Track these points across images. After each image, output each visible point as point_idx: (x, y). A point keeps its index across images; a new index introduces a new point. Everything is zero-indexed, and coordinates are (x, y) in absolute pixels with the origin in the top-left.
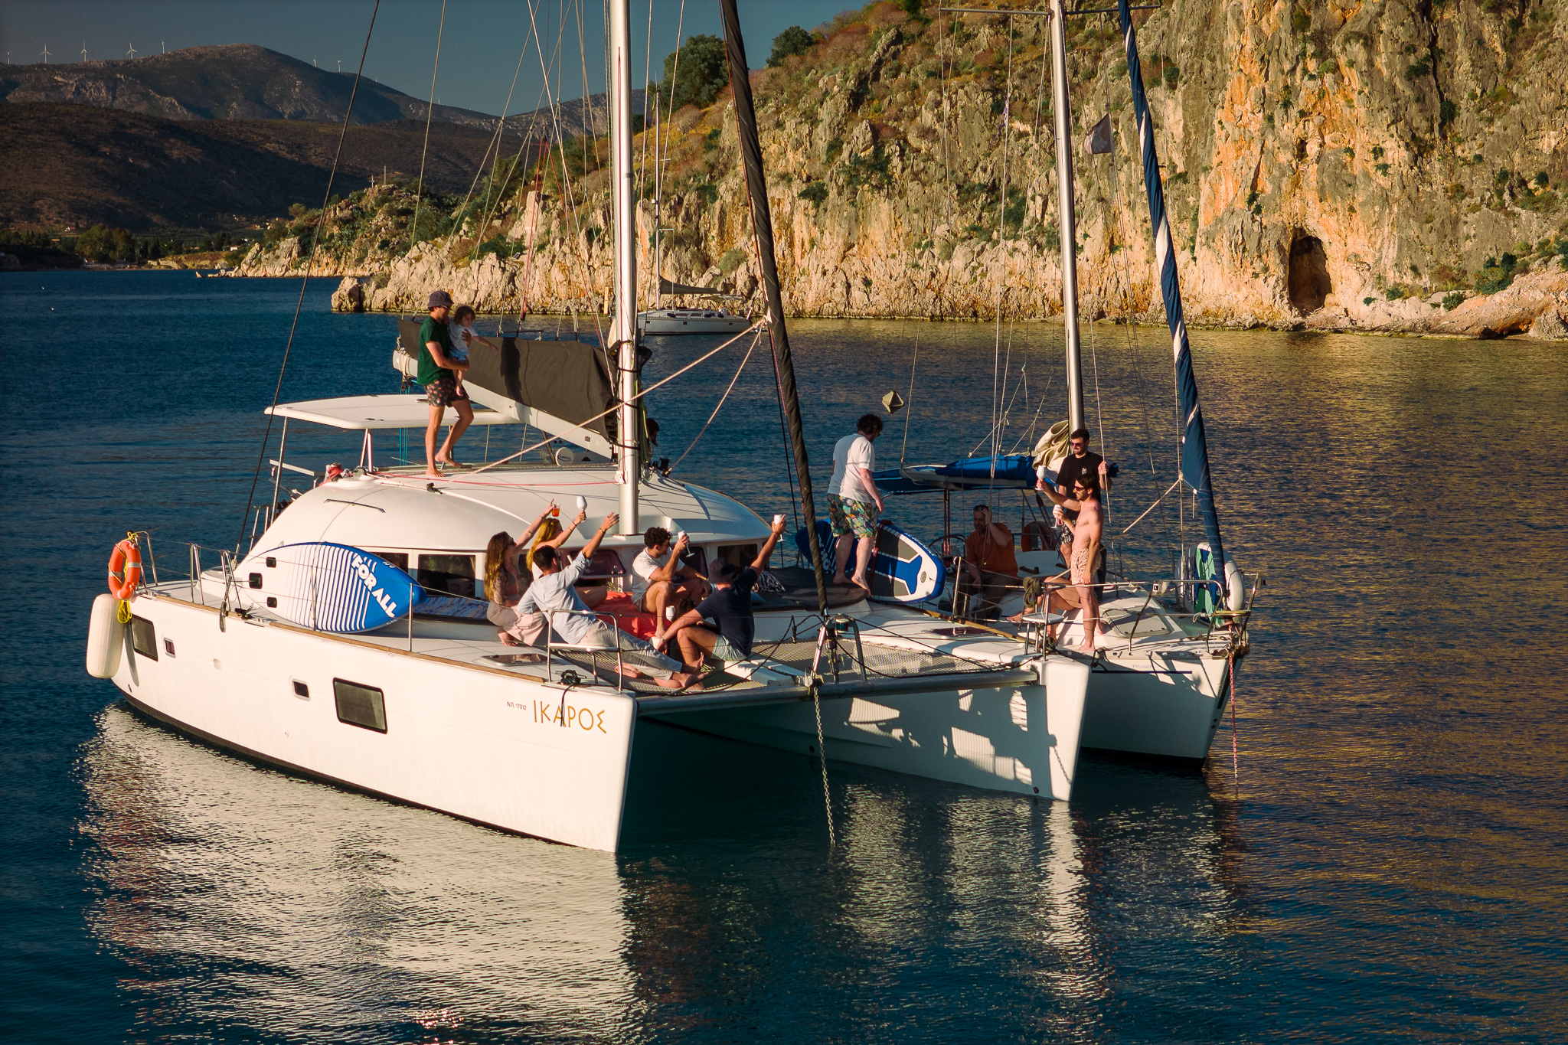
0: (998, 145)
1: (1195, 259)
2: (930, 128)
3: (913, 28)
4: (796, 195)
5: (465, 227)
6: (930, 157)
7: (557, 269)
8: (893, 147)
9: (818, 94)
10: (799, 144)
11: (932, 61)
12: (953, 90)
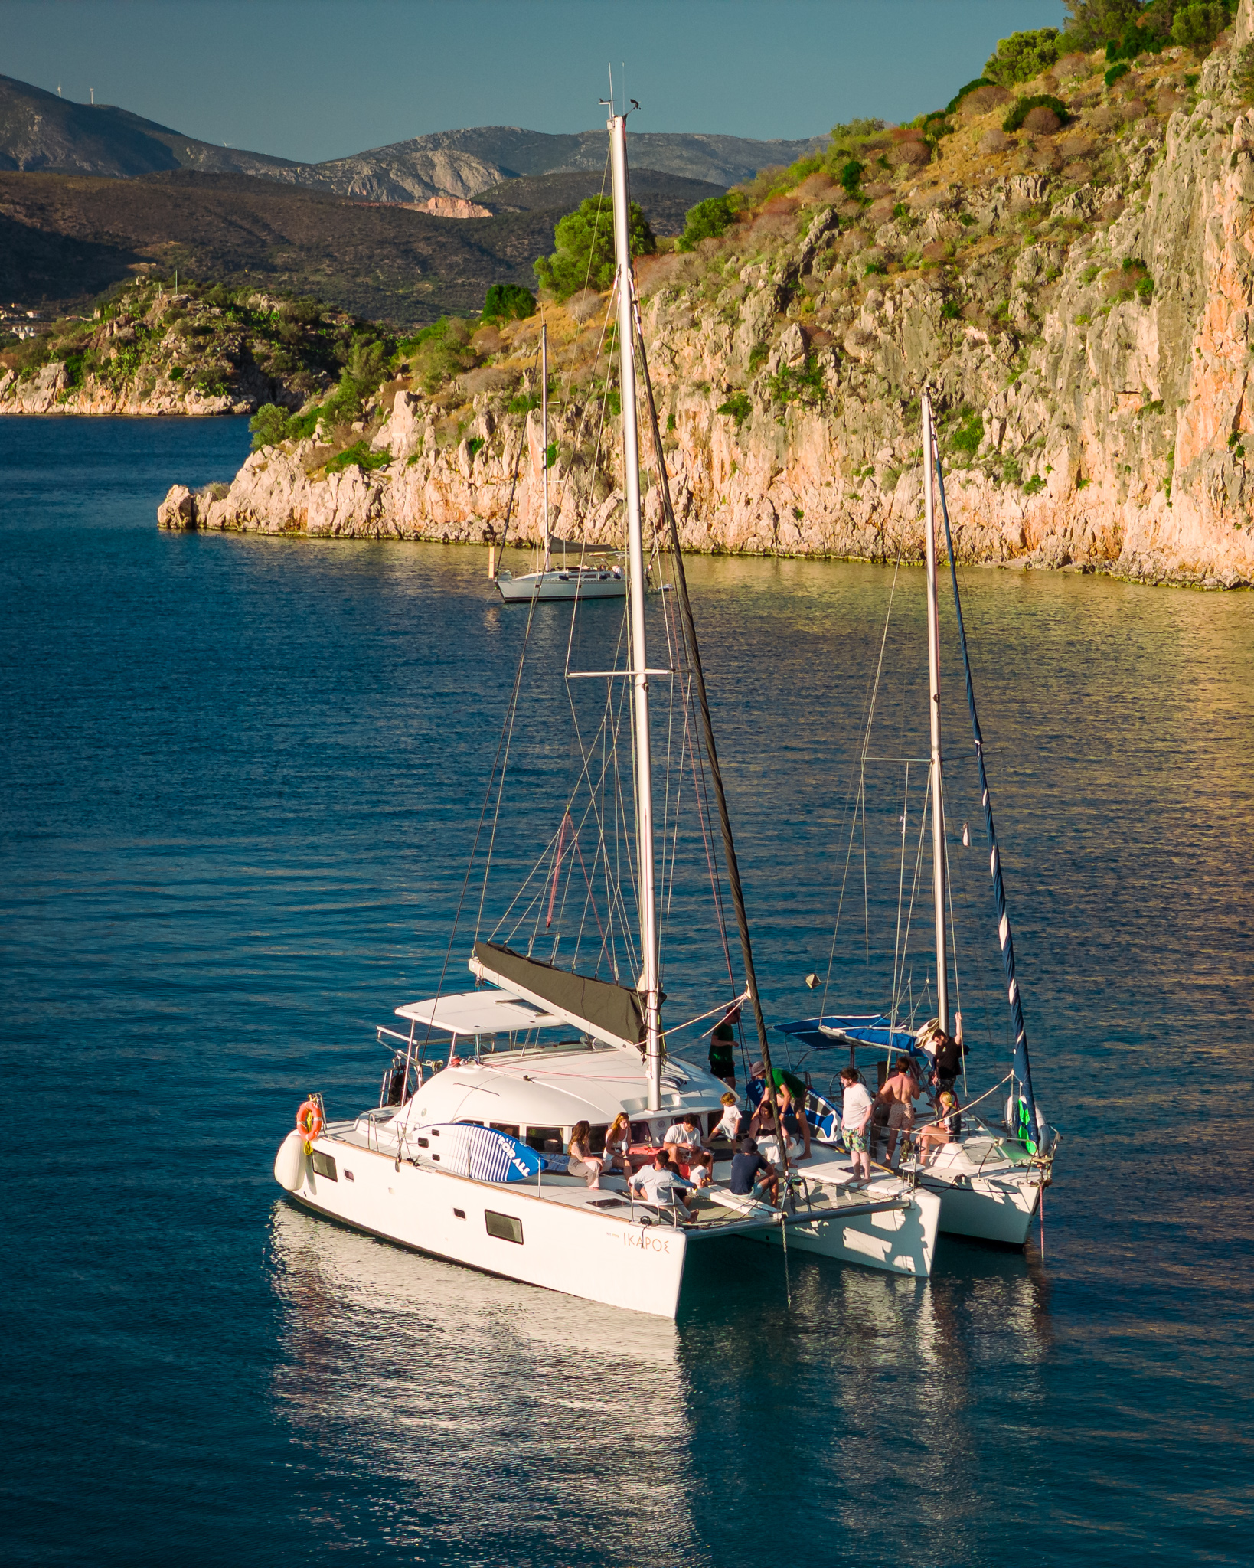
0: (949, 354)
1: (1170, 504)
2: (870, 334)
3: (851, 209)
4: (715, 409)
5: (318, 429)
6: (870, 369)
7: (432, 487)
8: (828, 356)
9: (740, 290)
10: (717, 348)
11: (873, 251)
12: (897, 289)
